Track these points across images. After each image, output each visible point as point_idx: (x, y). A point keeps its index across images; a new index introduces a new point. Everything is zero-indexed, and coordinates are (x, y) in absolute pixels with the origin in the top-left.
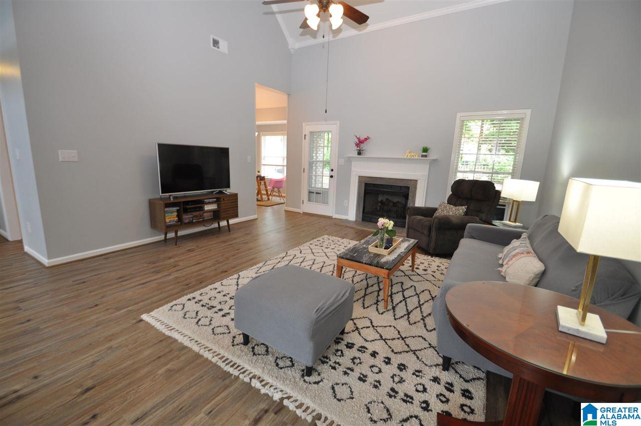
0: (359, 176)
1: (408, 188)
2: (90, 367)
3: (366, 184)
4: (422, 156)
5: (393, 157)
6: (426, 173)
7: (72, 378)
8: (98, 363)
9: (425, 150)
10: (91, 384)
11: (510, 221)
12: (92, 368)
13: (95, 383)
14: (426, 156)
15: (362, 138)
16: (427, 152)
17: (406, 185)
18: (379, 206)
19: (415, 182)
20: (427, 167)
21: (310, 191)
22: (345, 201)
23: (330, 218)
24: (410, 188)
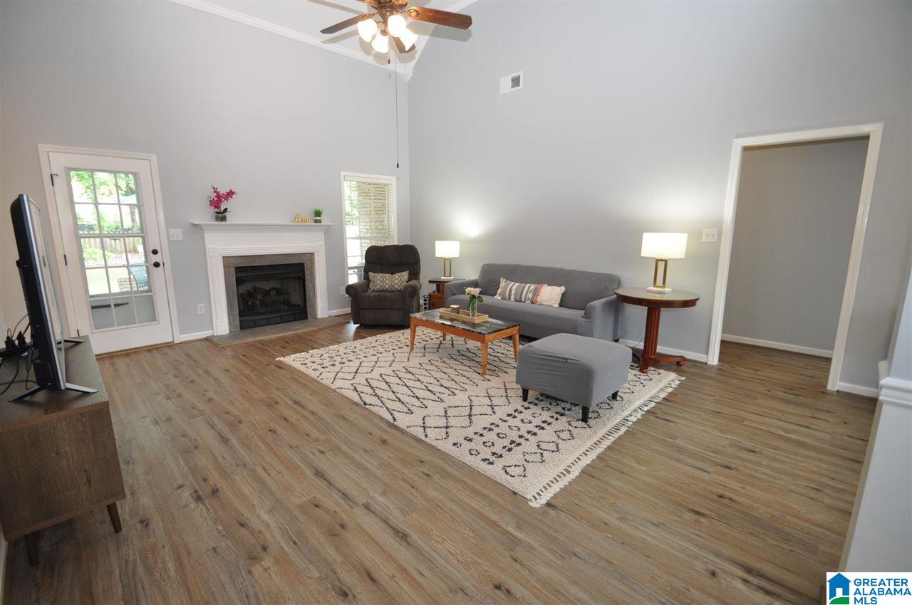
0: (223, 257)
1: (302, 265)
2: (665, 525)
3: (238, 269)
4: (316, 221)
5: (273, 223)
6: (322, 243)
7: (689, 534)
8: (655, 520)
9: (318, 214)
10: (689, 514)
11: (445, 276)
12: (665, 522)
13: (685, 511)
14: (320, 221)
16: (320, 216)
17: (299, 261)
18: (258, 300)
19: (312, 255)
20: (321, 235)
21: (94, 305)
22: (199, 305)
23: (170, 345)
24: (306, 265)
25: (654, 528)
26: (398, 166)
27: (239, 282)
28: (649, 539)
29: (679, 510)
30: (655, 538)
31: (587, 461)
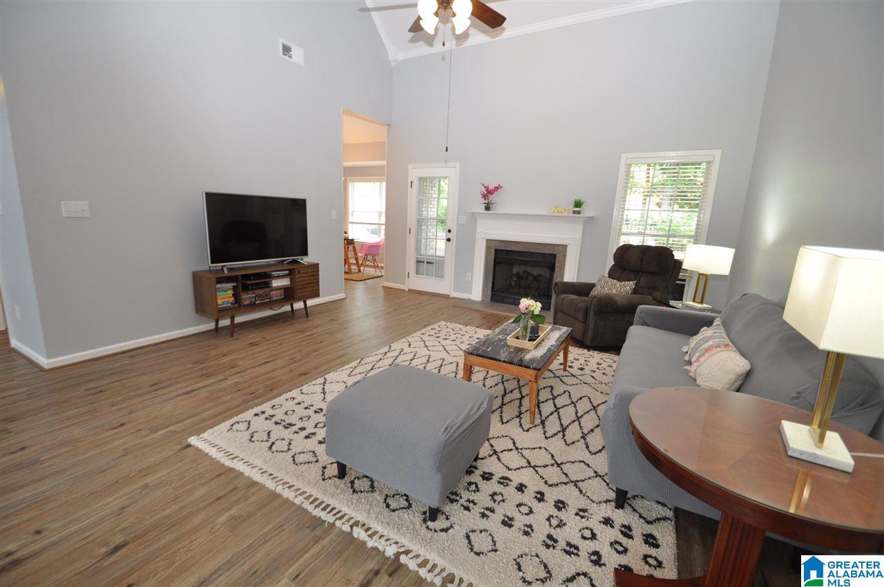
0: (487, 240)
1: (554, 256)
2: (118, 515)
3: (497, 251)
4: (574, 212)
6: (579, 236)
7: (93, 531)
8: (129, 509)
9: (578, 204)
10: (120, 541)
11: (694, 301)
12: (121, 516)
13: (127, 538)
14: (579, 212)
15: (491, 187)
16: (580, 207)
17: (552, 252)
18: (514, 281)
19: (564, 247)
20: (580, 227)
21: (419, 260)
22: (468, 274)
23: (446, 297)
24: (557, 256)
25: (120, 506)
26: (447, 150)
27: (496, 263)
28: (110, 499)
29: (132, 533)
30: (107, 504)
31: (288, 494)
